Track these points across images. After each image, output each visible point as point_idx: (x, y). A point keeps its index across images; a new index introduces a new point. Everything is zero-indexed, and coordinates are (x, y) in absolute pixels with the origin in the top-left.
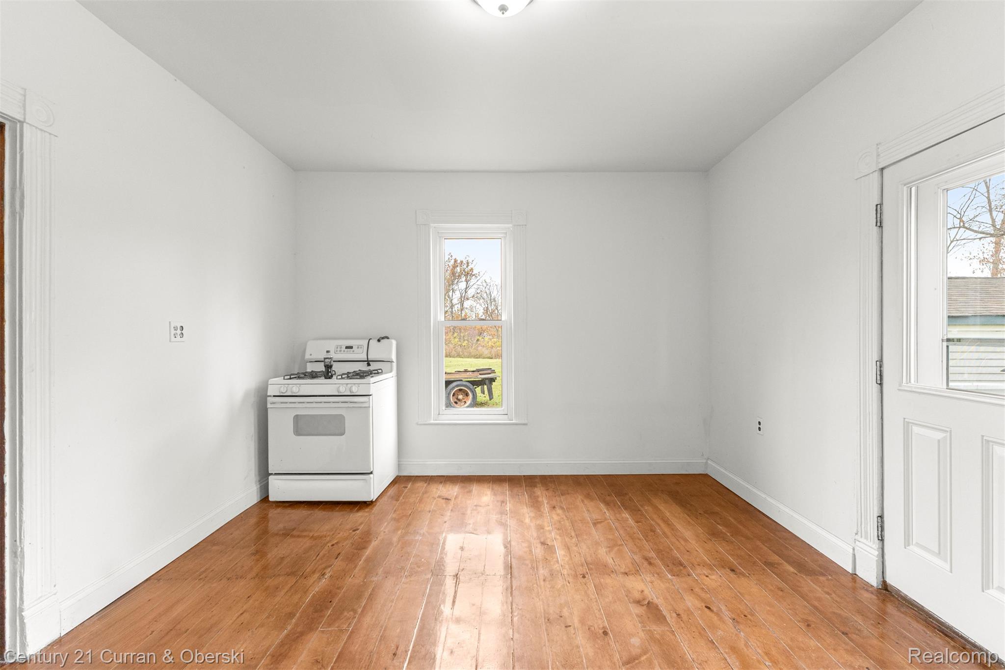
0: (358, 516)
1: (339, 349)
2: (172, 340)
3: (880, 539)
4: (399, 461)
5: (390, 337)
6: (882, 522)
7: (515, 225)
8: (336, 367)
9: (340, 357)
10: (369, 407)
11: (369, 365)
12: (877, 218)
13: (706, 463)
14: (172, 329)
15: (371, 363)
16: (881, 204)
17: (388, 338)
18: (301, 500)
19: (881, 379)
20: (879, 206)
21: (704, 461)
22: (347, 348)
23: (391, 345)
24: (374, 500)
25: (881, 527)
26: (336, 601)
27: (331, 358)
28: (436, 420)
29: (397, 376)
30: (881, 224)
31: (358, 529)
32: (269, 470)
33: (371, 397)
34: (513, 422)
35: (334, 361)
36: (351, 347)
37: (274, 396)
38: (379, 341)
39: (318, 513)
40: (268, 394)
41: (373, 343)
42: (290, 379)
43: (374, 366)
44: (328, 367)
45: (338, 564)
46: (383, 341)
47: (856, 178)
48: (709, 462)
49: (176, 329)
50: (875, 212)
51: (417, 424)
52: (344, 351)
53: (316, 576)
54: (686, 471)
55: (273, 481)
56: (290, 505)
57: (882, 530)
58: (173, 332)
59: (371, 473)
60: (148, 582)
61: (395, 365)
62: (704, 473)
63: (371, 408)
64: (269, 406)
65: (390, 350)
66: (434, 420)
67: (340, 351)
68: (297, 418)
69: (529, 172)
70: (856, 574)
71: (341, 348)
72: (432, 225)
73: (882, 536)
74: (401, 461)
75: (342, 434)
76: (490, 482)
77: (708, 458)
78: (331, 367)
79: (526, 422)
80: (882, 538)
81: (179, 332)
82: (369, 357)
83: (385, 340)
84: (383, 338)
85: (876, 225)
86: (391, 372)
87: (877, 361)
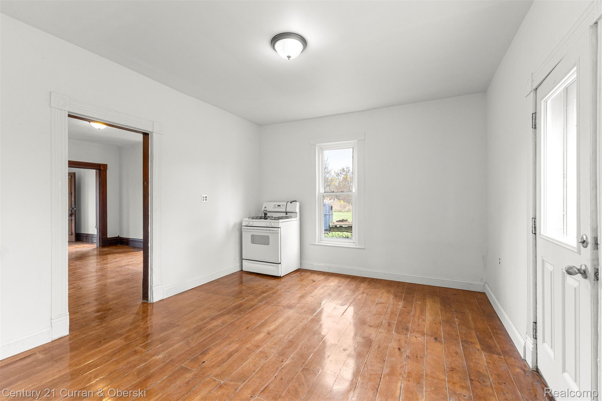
0: (273, 282)
1: (275, 206)
2: (202, 202)
3: (535, 337)
4: (300, 261)
5: (297, 201)
6: (536, 326)
7: (358, 141)
8: (269, 214)
9: (275, 210)
10: (279, 233)
11: (287, 214)
12: (533, 123)
13: (484, 286)
14: (202, 198)
15: (287, 213)
16: (535, 113)
17: (296, 201)
18: (254, 272)
19: (535, 230)
20: (534, 114)
21: (483, 284)
22: (278, 206)
23: (296, 205)
24: (281, 276)
25: (535, 330)
26: (241, 308)
27: (266, 210)
28: (319, 243)
29: (300, 220)
30: (535, 126)
31: (267, 286)
32: (243, 257)
33: (280, 228)
34: (357, 247)
35: (268, 212)
36: (280, 206)
37: (245, 226)
38: (291, 203)
39: (258, 278)
40: (243, 225)
41: (289, 203)
42: (252, 219)
43: (289, 214)
44: (265, 214)
45: (251, 296)
46: (293, 203)
47: (526, 95)
48: (486, 285)
49: (203, 197)
50: (532, 119)
51: (310, 244)
52: (277, 207)
53: (242, 299)
54: (468, 288)
55: (244, 262)
56: (250, 274)
57: (536, 332)
58: (202, 199)
59: (280, 263)
60: (192, 290)
61: (298, 215)
62: (482, 292)
63: (280, 234)
64: (243, 230)
65: (297, 207)
66: (318, 243)
67: (275, 207)
68: (252, 236)
69: (361, 111)
70: (526, 360)
71: (276, 206)
72: (317, 145)
73: (536, 336)
74: (302, 262)
75: (268, 244)
76: (342, 277)
77: (486, 282)
78: (266, 214)
79: (364, 248)
80: (536, 337)
81: (205, 199)
82: (287, 210)
83: (295, 202)
84: (293, 201)
85: (532, 128)
86: (296, 217)
87: (532, 218)
